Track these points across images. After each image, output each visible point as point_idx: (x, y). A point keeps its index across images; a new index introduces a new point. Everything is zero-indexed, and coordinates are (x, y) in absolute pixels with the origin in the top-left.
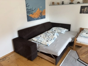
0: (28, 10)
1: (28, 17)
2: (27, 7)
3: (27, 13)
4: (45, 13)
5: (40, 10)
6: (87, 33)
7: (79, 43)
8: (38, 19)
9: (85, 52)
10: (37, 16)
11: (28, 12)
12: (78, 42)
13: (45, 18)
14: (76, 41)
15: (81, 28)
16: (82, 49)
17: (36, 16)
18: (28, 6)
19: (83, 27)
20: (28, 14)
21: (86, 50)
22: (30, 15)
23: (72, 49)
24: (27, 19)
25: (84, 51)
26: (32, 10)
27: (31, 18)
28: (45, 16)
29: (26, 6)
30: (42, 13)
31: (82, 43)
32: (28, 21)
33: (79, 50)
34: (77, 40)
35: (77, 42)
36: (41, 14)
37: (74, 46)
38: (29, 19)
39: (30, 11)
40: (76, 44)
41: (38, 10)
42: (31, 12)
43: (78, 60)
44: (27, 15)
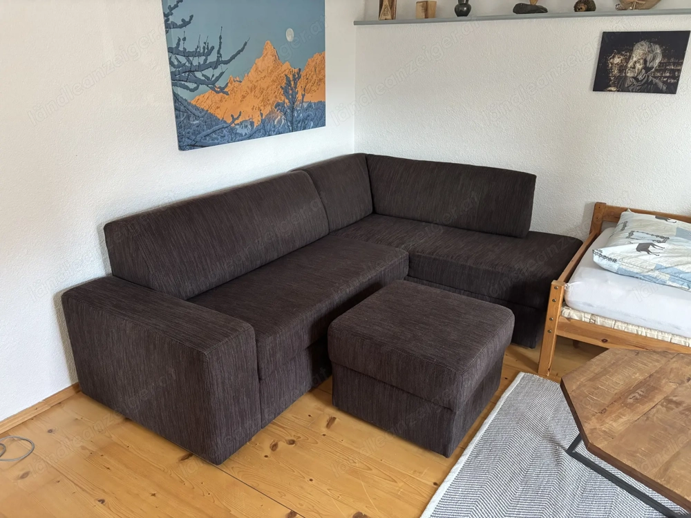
0: (187, 54)
1: (180, 107)
3: (176, 79)
4: (321, 81)
5: (277, 60)
6: (643, 248)
7: (586, 318)
8: (265, 130)
9: (630, 391)
10: (257, 103)
12: (575, 316)
13: (320, 121)
14: (564, 303)
15: (599, 207)
16: (605, 371)
17: (252, 110)
18: (185, 24)
19: (612, 201)
20: (180, 91)
21: (639, 377)
22: (203, 99)
24: (180, 126)
25: (618, 381)
26: (213, 58)
27: (210, 120)
28: (321, 107)
29: (169, 26)
30: (301, 84)
31: (609, 324)
32: (181, 148)
33: (582, 376)
34: (571, 298)
35: (566, 312)
36: (289, 86)
37: (549, 342)
38: (196, 131)
39: (196, 61)
40: (562, 326)
41: (265, 63)
42: (209, 72)
44: (176, 98)
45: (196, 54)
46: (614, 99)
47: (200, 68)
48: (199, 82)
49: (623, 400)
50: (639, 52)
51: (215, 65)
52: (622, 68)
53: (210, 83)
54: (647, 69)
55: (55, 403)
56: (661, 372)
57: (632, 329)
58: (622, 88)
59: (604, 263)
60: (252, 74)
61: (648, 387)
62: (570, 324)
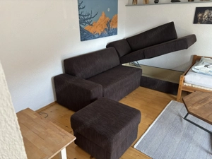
0: (83, 16)
1: (82, 30)
2: (81, 10)
4: (117, 22)
5: (105, 17)
6: (206, 66)
7: (190, 85)
8: (102, 36)
9: (200, 101)
10: (100, 28)
11: (82, 22)
12: (187, 85)
13: (116, 33)
14: (184, 82)
15: (195, 56)
17: (99, 31)
18: (83, 8)
19: (199, 54)
20: (82, 26)
21: (203, 98)
22: (87, 27)
23: (176, 99)
24: (81, 35)
25: (197, 99)
26: (89, 17)
27: (88, 33)
28: (116, 29)
29: (79, 9)
30: (111, 23)
31: (196, 87)
32: (81, 40)
34: (186, 80)
35: (185, 84)
36: (108, 24)
37: (180, 92)
38: (85, 36)
39: (86, 18)
40: (183, 88)
41: (102, 17)
43: (185, 118)
44: (80, 27)
45: (86, 16)
46: (199, 26)
47: (87, 19)
48: (86, 23)
49: (198, 103)
50: (206, 13)
51: (90, 19)
52: (201, 17)
53: (89, 23)
54: (208, 17)
55: (51, 105)
56: (209, 97)
57: (203, 88)
58: (201, 23)
59: (195, 70)
60: (99, 21)
61: (205, 100)
62: (185, 87)
